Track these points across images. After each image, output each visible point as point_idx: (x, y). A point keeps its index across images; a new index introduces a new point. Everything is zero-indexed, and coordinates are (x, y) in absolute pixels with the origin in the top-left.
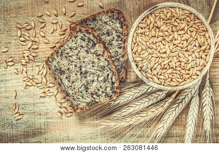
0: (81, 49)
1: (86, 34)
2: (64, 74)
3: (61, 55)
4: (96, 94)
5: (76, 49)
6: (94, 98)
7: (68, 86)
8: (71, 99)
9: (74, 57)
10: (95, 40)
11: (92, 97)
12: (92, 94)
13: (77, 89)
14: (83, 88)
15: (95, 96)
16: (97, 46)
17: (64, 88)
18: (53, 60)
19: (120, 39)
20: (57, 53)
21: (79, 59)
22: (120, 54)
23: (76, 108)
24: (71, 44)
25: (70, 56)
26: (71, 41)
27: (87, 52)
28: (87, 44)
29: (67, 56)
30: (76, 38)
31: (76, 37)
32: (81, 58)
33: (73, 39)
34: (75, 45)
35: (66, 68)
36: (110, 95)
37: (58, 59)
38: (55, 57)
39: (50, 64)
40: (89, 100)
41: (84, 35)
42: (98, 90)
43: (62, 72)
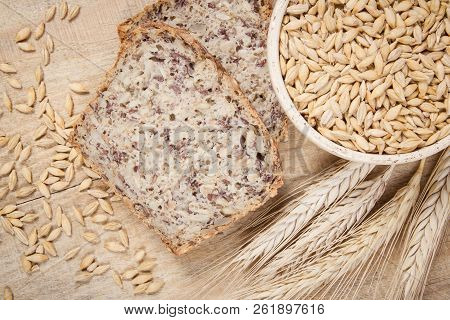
0: (157, 85)
1: (162, 43)
2: (126, 160)
3: (109, 113)
4: (223, 194)
5: (144, 89)
6: (220, 206)
7: (144, 190)
8: (157, 222)
9: (144, 111)
10: (190, 54)
11: (213, 203)
12: (210, 196)
13: (169, 192)
14: (184, 187)
15: (220, 201)
16: (198, 67)
17: (133, 197)
18: (88, 131)
19: (258, 42)
20: (96, 109)
21: (159, 112)
22: (265, 81)
23: (175, 243)
24: (129, 78)
25: (131, 111)
26: (126, 69)
27: (176, 89)
28: (172, 69)
29: (125, 111)
30: (138, 60)
31: (138, 58)
32: (163, 107)
33: (133, 62)
34: (140, 79)
35: (128, 143)
36: (259, 190)
37: (103, 125)
38: (94, 121)
39: (82, 142)
40: (205, 215)
41: (159, 47)
42: (226, 183)
43: (119, 158)
